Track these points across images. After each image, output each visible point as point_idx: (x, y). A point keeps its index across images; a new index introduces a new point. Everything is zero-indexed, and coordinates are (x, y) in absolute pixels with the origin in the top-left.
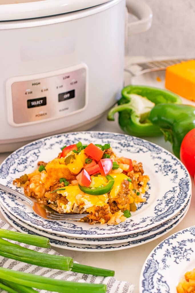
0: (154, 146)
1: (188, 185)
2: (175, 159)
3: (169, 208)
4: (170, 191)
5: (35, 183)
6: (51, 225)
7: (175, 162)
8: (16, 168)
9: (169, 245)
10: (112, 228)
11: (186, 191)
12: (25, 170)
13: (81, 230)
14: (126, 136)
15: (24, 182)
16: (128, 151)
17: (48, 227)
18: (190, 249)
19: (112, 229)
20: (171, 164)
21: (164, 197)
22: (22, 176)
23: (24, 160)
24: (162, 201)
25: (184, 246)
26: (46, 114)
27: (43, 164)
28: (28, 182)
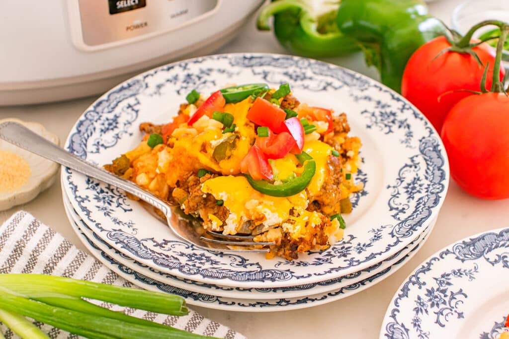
0: (353, 76)
1: (440, 151)
2: (398, 100)
3: (418, 204)
4: (406, 166)
5: (146, 173)
6: (198, 265)
7: (400, 105)
8: (100, 140)
9: (420, 288)
10: (319, 259)
11: (439, 165)
12: (116, 142)
13: (259, 270)
14: (296, 58)
15: (122, 171)
16: (306, 87)
17: (191, 271)
18: (461, 292)
19: (321, 262)
20: (394, 109)
21: (400, 179)
22: (117, 159)
23: (111, 122)
24: (396, 187)
25: (447, 286)
26: (146, 24)
27: (152, 128)
28: (130, 170)
